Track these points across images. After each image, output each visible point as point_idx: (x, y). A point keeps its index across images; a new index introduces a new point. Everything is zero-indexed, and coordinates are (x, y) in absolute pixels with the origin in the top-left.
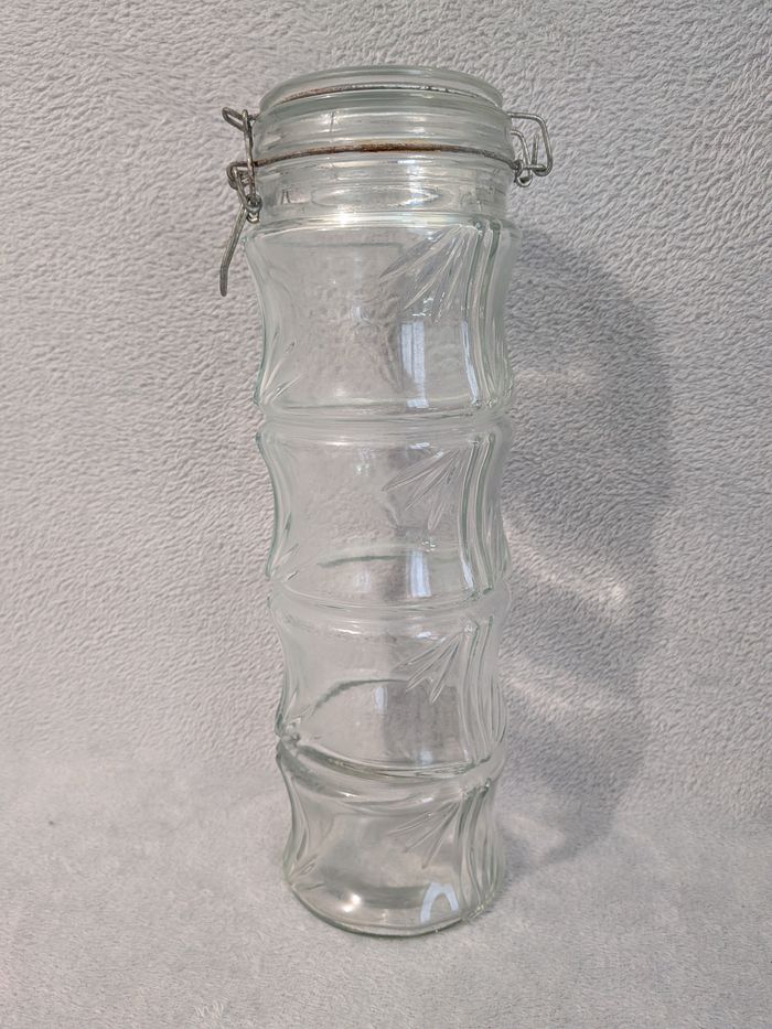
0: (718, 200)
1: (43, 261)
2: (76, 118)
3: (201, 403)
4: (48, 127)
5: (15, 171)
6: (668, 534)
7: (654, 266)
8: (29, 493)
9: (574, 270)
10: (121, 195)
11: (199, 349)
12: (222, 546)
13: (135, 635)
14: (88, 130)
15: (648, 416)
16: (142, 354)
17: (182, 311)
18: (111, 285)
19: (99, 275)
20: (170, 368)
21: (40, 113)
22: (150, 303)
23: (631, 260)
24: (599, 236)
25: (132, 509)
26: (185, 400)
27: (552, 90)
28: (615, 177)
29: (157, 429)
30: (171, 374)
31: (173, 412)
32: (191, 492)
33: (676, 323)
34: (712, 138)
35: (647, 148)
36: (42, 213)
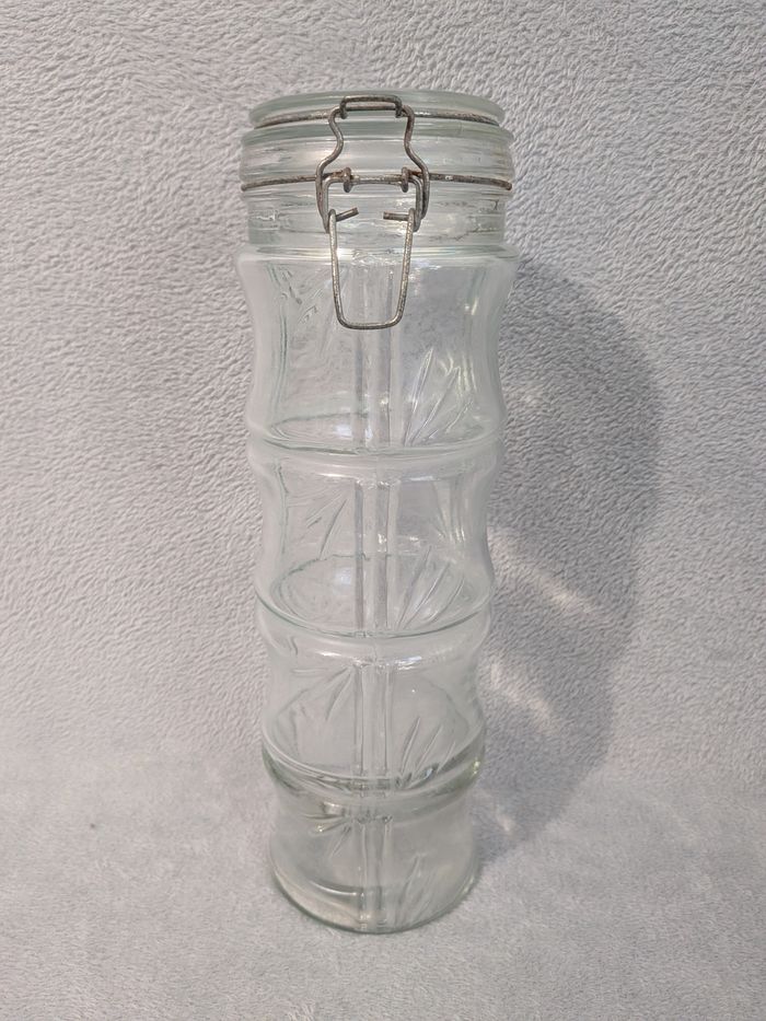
0: (750, 205)
1: (55, 252)
2: (90, 101)
3: (228, 398)
4: (58, 109)
5: (21, 155)
6: (690, 520)
7: (687, 268)
8: (45, 489)
9: (609, 269)
10: (140, 185)
11: (225, 345)
12: (250, 538)
13: (159, 628)
14: (103, 114)
15: (674, 411)
16: (165, 349)
17: (207, 306)
18: (131, 278)
19: (118, 267)
20: (195, 363)
21: (49, 95)
22: (174, 297)
23: (665, 261)
24: (634, 238)
25: (157, 503)
26: (212, 394)
27: (593, 90)
28: (652, 179)
29: (182, 424)
30: (197, 369)
31: (198, 408)
32: (219, 485)
33: (704, 323)
34: (747, 143)
35: (685, 152)
36: (52, 201)
